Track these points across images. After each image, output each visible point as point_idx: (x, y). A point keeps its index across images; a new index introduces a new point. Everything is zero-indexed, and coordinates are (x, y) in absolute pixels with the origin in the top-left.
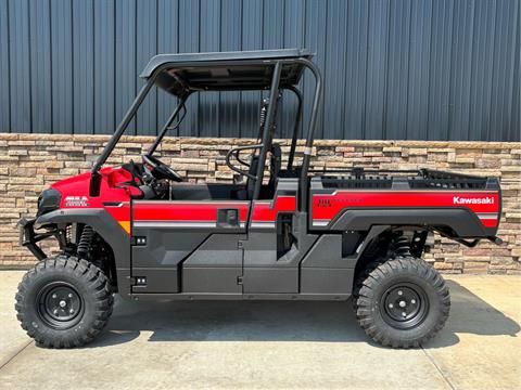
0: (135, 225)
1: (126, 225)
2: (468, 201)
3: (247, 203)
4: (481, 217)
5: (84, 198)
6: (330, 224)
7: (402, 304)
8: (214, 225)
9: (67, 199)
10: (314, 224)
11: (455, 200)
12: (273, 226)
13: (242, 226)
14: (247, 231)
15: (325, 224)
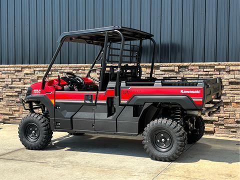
0: (56, 101)
1: (53, 101)
2: (188, 92)
3: (95, 92)
4: (194, 100)
5: (40, 90)
6: (128, 102)
7: (163, 140)
8: (83, 102)
9: (35, 90)
10: (122, 102)
11: (182, 91)
12: (105, 102)
13: (94, 102)
14: (96, 104)
15: (126, 102)
